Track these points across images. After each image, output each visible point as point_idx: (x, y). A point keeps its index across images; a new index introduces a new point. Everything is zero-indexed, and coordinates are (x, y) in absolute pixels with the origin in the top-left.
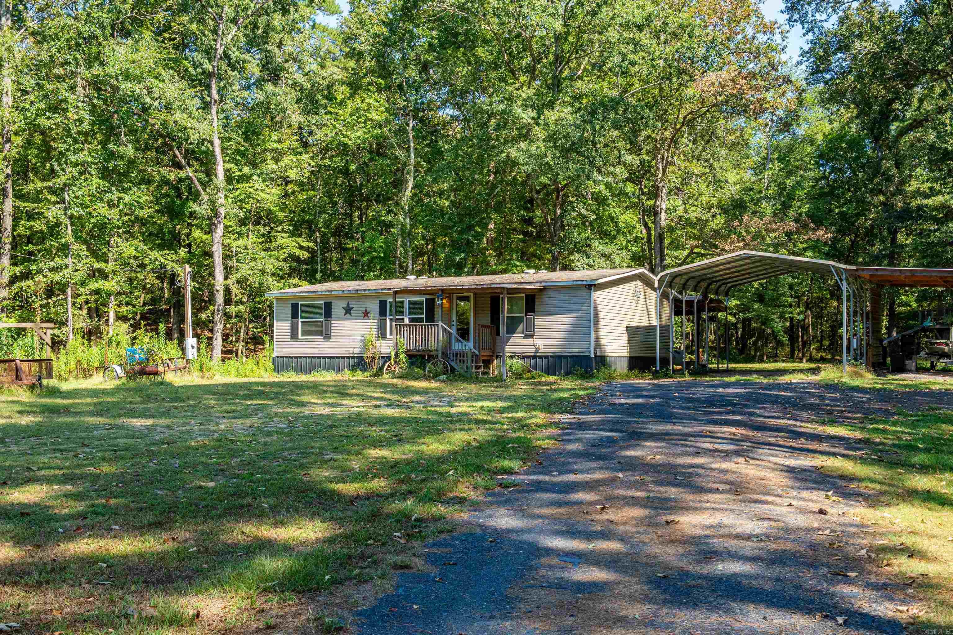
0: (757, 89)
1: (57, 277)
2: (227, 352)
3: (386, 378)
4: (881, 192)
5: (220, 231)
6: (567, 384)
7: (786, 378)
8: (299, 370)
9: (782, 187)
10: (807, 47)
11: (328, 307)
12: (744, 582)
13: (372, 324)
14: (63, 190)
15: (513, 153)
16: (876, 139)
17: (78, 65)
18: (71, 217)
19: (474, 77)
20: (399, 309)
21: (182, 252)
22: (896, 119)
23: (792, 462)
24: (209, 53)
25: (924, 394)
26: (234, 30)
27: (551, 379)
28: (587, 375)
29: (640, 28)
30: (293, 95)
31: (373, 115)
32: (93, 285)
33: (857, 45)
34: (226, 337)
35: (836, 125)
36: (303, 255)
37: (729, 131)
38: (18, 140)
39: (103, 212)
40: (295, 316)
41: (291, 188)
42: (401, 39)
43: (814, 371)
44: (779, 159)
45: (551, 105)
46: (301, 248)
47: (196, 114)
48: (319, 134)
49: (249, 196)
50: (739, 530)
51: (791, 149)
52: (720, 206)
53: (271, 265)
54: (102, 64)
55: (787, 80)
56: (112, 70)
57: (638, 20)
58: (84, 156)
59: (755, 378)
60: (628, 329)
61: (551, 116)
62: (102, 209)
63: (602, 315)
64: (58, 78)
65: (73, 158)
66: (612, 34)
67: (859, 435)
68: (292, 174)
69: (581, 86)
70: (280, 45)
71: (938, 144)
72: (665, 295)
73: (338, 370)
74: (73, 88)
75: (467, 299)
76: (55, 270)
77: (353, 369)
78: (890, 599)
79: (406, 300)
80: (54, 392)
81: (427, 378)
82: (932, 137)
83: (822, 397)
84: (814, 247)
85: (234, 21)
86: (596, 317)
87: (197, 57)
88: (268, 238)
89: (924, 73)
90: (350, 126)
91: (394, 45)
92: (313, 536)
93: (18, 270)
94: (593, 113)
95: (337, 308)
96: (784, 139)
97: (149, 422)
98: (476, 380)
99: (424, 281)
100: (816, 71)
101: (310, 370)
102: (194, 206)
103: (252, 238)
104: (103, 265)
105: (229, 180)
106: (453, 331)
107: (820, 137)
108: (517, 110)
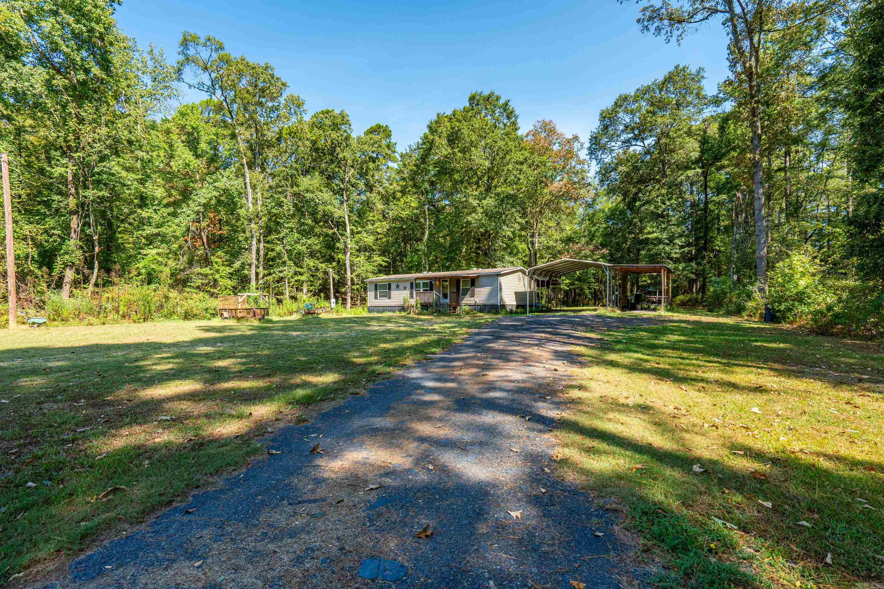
0: (575, 189)
1: (281, 275)
2: (353, 305)
3: (412, 315)
4: (632, 233)
5: (348, 254)
6: (487, 316)
7: (582, 313)
8: (378, 312)
9: (590, 232)
10: (598, 170)
11: (390, 285)
12: (497, 401)
13: (407, 292)
14: (283, 239)
15: (469, 218)
16: (631, 210)
17: (287, 187)
18: (287, 250)
19: (454, 187)
20: (418, 286)
21: (334, 264)
22: (640, 200)
23: (560, 349)
24: (342, 181)
25: (639, 319)
26: (352, 170)
27: (481, 314)
28: (497, 313)
29: (522, 163)
30: (379, 197)
31: (413, 205)
32: (296, 278)
33: (620, 168)
34: (352, 299)
35: (614, 204)
36: (384, 264)
37: (567, 208)
38: (264, 219)
39: (300, 248)
40: (376, 289)
41: (380, 236)
42: (422, 172)
43: (595, 310)
44: (589, 220)
45: (485, 198)
46: (383, 261)
47: (337, 206)
48: (391, 213)
49: (361, 240)
50: (513, 378)
51: (594, 215)
52: (561, 240)
53: (370, 268)
54: (298, 186)
55: (589, 184)
56: (302, 188)
57: (521, 160)
58: (290, 225)
59: (569, 314)
60: (516, 293)
61: (485, 202)
62: (299, 247)
63: (503, 287)
64: (280, 193)
65: (286, 226)
66: (510, 167)
67: (599, 337)
68: (379, 230)
69: (499, 190)
70: (373, 176)
71: (655, 210)
72: (531, 278)
73: (394, 311)
74: (286, 197)
75: (446, 281)
76: (281, 272)
77: (400, 311)
78: (558, 408)
79: (421, 282)
80: (270, 321)
81: (429, 315)
82: (652, 208)
83: (593, 321)
84: (603, 257)
85: (352, 167)
86: (501, 288)
87: (337, 182)
88: (369, 257)
89: (650, 180)
90: (403, 209)
91: (419, 174)
92: (331, 380)
93: (266, 272)
94: (502, 201)
95: (393, 286)
96: (591, 211)
97: (299, 333)
98: (449, 315)
99: (431, 274)
100: (602, 181)
101: (382, 312)
102: (338, 245)
103: (363, 257)
104: (300, 270)
105: (352, 233)
106: (441, 296)
107: (607, 209)
108: (471, 200)
